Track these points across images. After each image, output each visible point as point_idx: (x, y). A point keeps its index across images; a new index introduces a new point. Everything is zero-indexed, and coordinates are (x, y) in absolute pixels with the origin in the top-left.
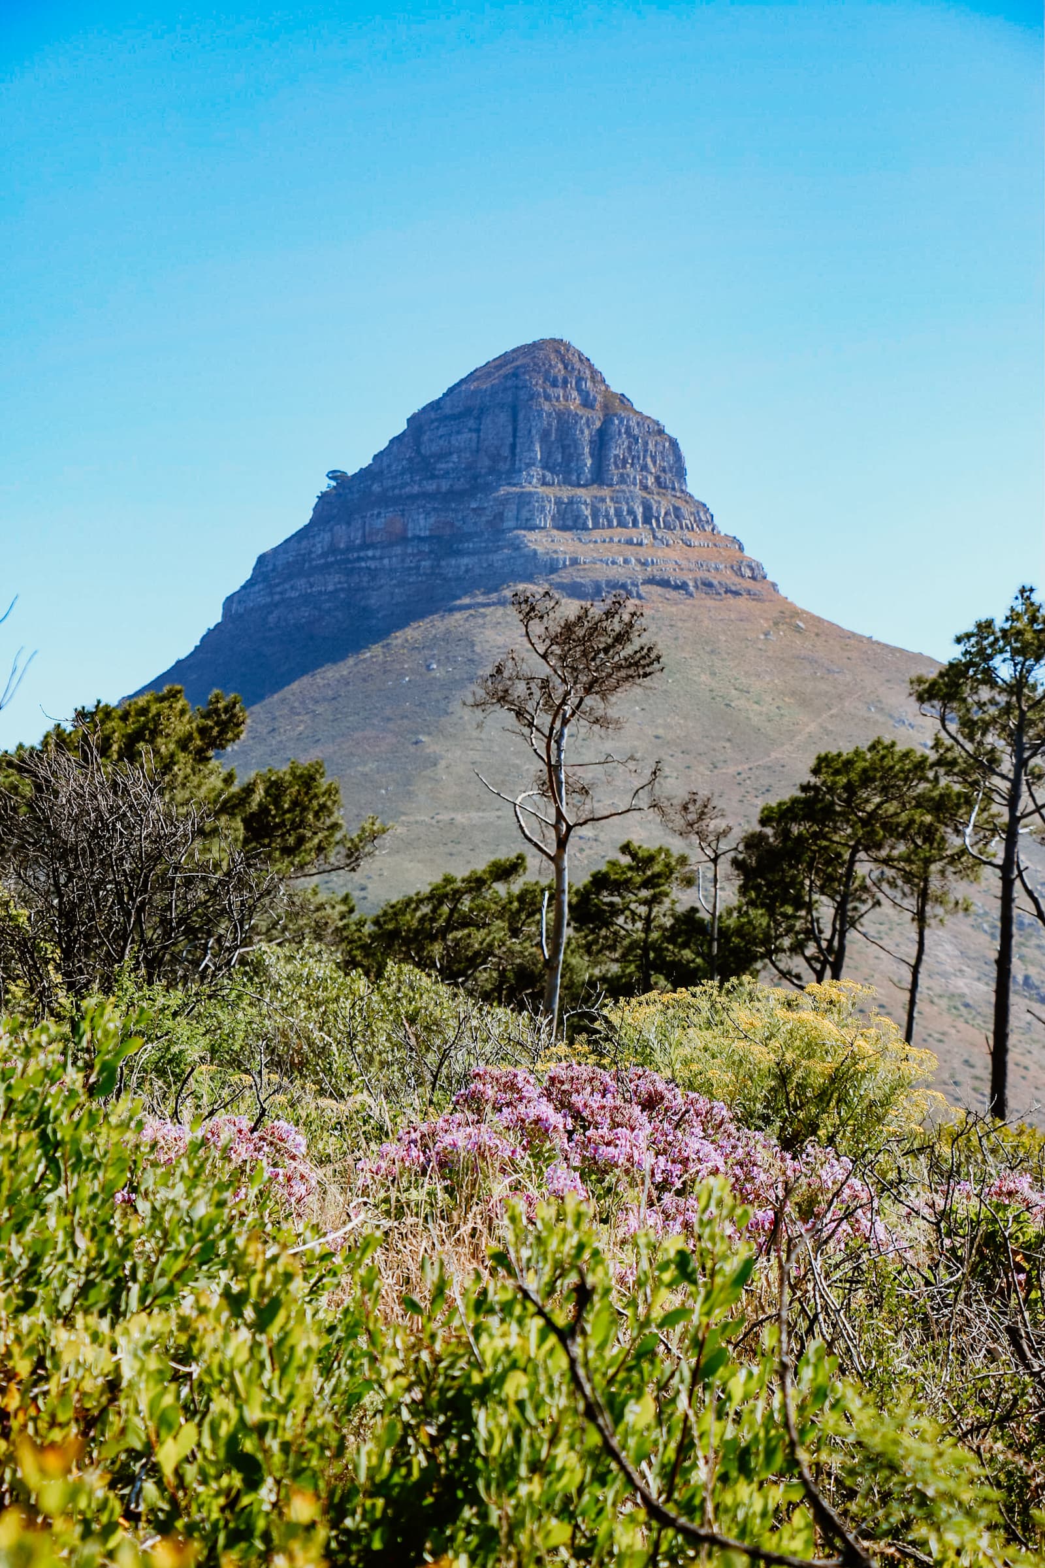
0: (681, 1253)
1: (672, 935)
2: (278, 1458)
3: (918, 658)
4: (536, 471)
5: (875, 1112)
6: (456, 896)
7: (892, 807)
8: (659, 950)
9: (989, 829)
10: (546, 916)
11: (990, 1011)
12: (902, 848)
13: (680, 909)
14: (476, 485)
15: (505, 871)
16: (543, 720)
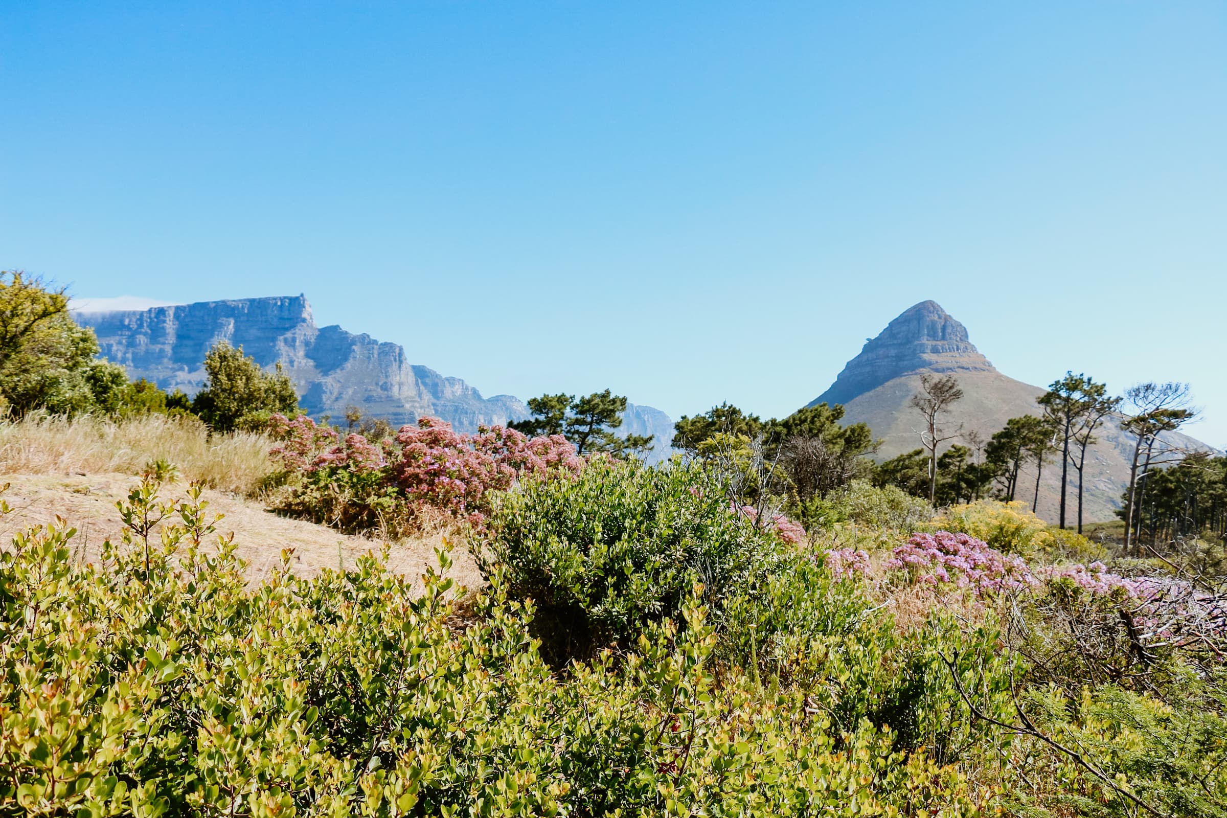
0: (980, 629)
1: (966, 471)
2: (871, 682)
3: (1038, 388)
4: (925, 337)
5: (1028, 538)
6: (904, 460)
7: (1031, 434)
8: (962, 475)
9: (1059, 440)
10: (930, 465)
11: (1060, 490)
12: (1033, 446)
13: (969, 463)
14: (908, 342)
15: (918, 453)
16: (929, 411)
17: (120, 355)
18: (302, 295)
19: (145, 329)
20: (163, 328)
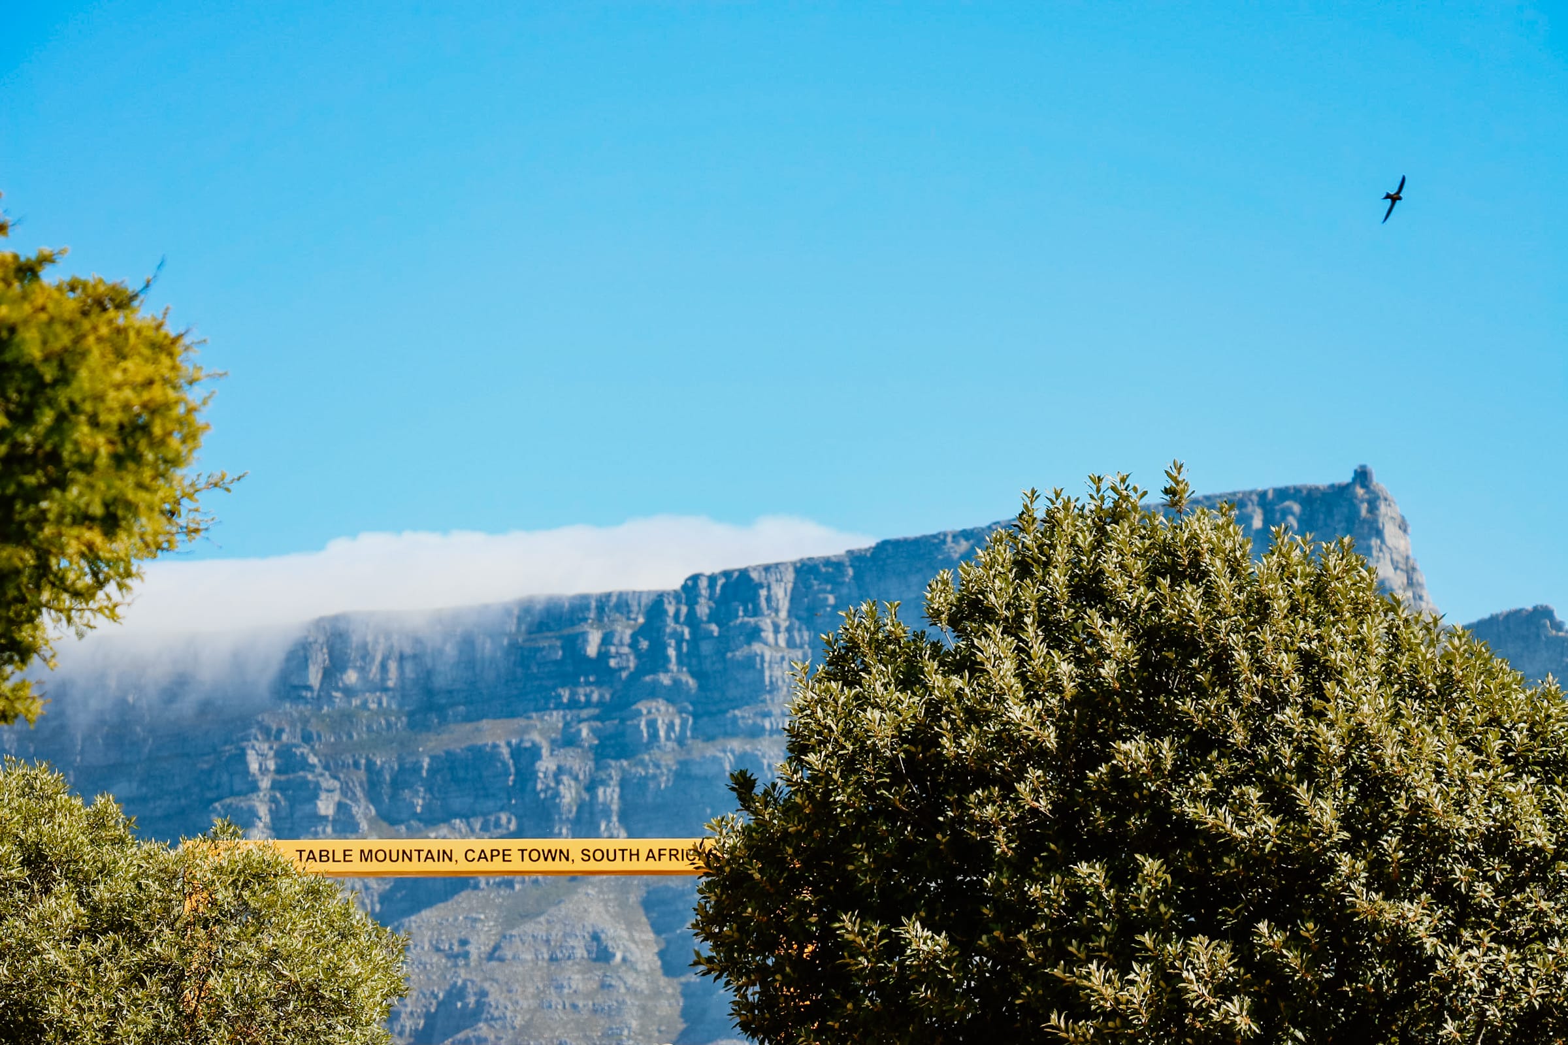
17: (569, 794)
18: (1362, 476)
19: (674, 673)
20: (750, 663)
